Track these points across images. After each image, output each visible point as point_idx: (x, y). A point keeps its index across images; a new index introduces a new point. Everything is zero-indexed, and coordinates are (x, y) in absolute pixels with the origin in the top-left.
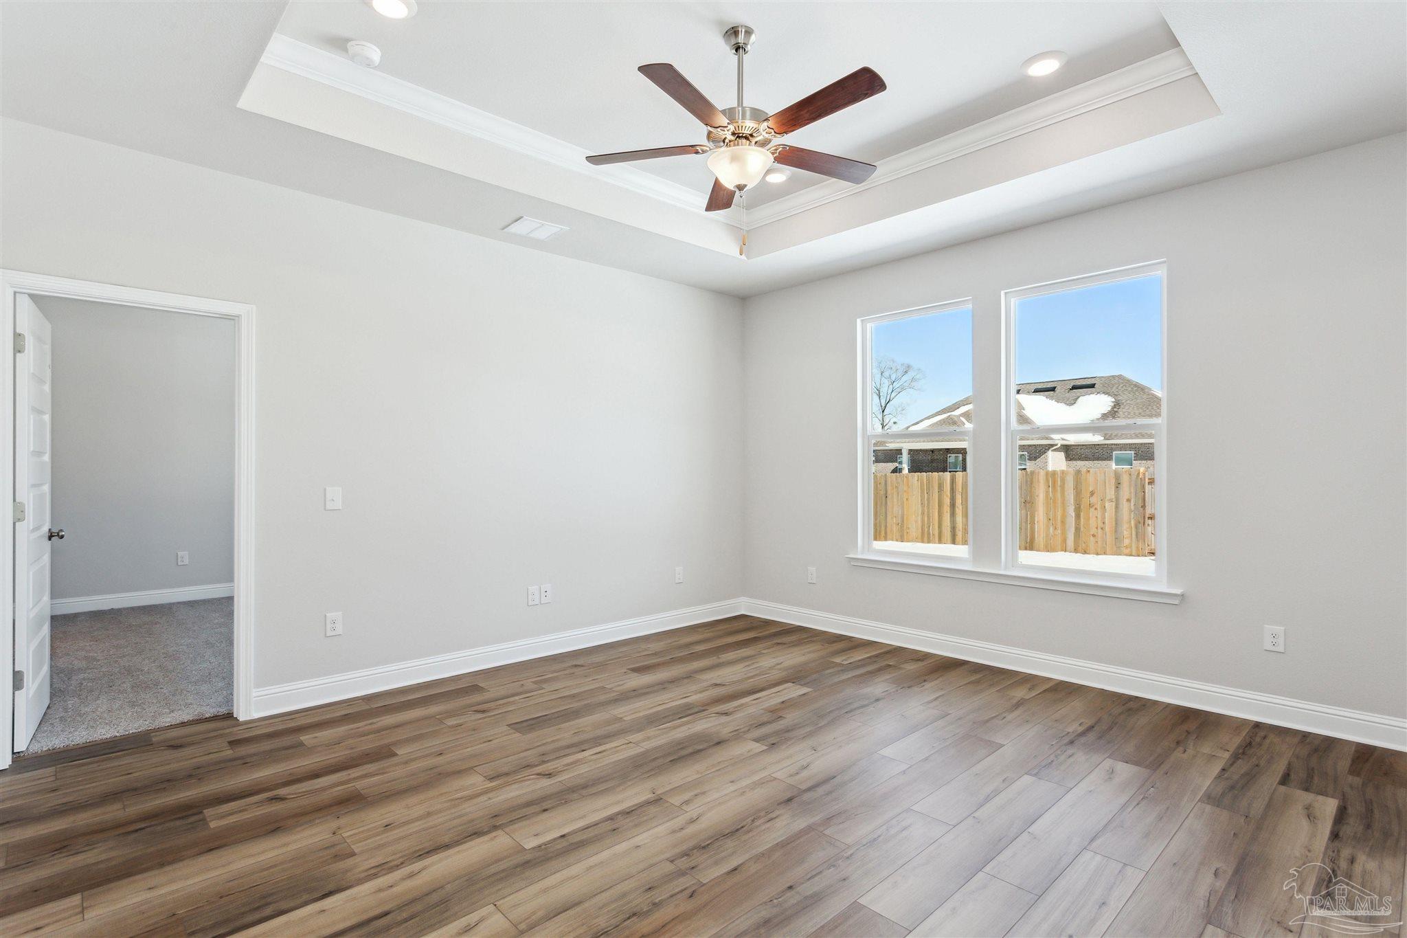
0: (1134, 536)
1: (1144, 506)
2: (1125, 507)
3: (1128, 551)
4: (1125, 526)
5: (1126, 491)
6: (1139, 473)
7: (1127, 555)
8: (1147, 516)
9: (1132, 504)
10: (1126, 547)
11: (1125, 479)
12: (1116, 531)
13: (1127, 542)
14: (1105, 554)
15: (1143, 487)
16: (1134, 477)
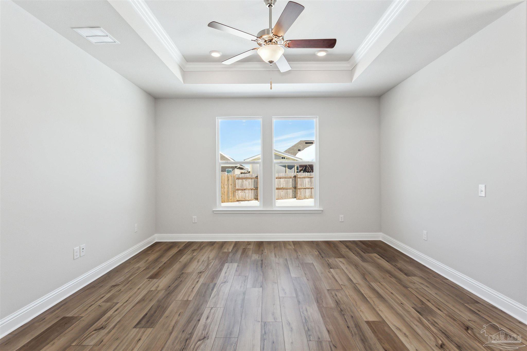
0: (233, 196)
1: (235, 186)
2: (230, 187)
3: (231, 201)
4: (230, 193)
5: (230, 182)
6: (234, 176)
7: (231, 202)
8: (236, 189)
9: (232, 186)
10: (231, 199)
11: (230, 178)
12: (228, 195)
13: (231, 198)
14: (225, 202)
15: (235, 180)
16: (233, 177)
